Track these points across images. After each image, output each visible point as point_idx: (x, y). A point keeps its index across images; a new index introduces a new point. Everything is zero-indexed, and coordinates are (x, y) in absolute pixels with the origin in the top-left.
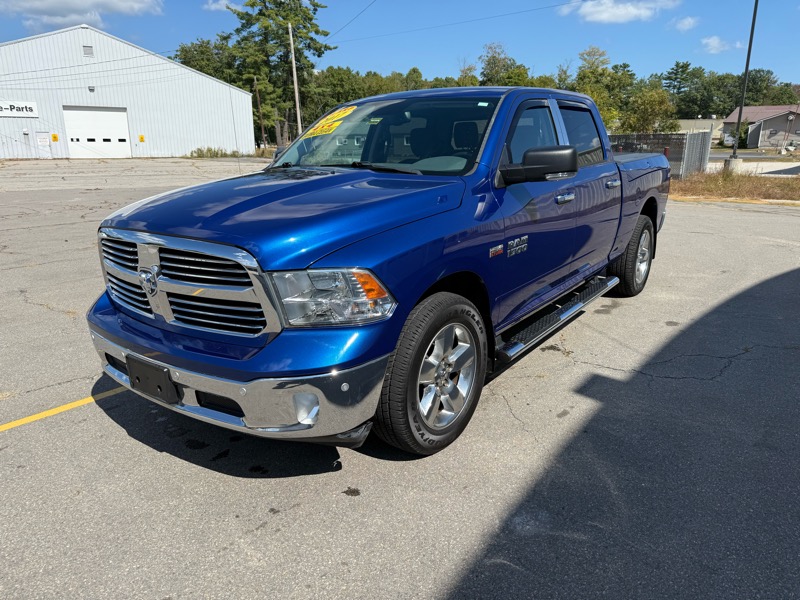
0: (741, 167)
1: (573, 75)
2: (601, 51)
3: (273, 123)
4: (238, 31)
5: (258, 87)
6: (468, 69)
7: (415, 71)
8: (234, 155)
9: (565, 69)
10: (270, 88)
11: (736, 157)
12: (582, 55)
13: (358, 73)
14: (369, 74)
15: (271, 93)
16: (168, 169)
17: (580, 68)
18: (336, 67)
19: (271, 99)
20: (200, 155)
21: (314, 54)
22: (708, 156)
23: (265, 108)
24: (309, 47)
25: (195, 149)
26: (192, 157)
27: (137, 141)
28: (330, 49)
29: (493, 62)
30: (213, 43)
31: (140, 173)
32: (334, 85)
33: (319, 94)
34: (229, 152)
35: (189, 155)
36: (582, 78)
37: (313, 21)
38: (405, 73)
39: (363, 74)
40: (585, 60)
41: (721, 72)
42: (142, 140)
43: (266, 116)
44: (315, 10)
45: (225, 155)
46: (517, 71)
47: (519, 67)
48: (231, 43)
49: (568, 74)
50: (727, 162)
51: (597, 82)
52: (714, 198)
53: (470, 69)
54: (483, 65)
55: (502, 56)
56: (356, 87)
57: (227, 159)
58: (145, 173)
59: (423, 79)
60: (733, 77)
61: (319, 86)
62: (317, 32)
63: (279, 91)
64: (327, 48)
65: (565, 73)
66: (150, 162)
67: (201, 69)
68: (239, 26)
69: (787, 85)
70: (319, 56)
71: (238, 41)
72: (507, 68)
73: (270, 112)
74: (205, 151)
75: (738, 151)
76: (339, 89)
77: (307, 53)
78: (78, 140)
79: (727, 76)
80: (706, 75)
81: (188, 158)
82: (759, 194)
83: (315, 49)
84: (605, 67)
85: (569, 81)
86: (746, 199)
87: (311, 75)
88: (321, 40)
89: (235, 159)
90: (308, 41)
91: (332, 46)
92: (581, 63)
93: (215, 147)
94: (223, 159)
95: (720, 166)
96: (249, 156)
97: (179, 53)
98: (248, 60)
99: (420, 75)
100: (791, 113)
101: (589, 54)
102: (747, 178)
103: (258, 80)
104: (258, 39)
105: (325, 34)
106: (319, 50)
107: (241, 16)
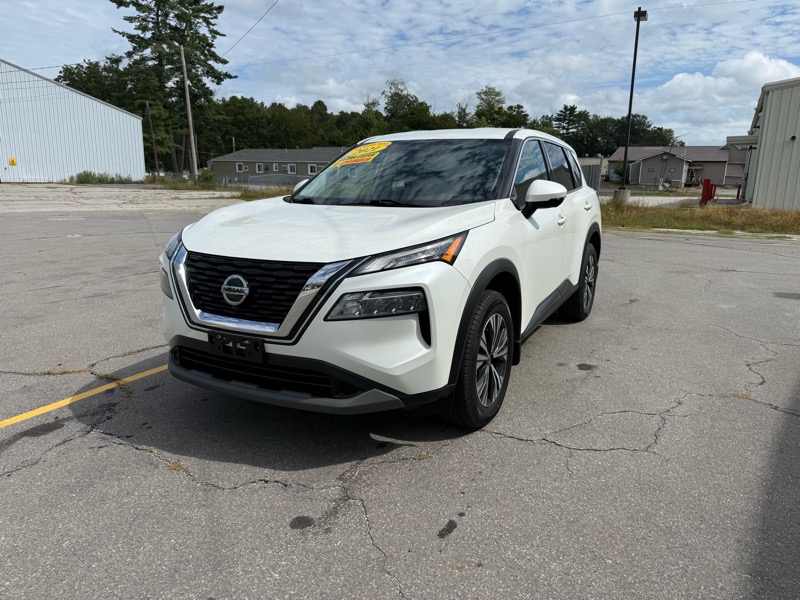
1: (472, 112)
2: (497, 90)
3: (167, 150)
4: (129, 55)
5: (150, 112)
6: (371, 104)
7: (320, 103)
9: (464, 107)
10: (165, 114)
11: (624, 192)
12: (479, 94)
13: (262, 104)
14: (274, 105)
15: (166, 119)
17: (478, 106)
18: (240, 97)
19: (166, 126)
21: (213, 81)
23: (159, 135)
24: (208, 74)
25: (76, 174)
26: (71, 182)
27: (6, 164)
28: (230, 77)
29: (397, 99)
30: (102, 64)
32: (235, 114)
33: (218, 122)
34: (115, 178)
35: (68, 180)
36: (479, 114)
37: (213, 49)
38: (310, 105)
39: (268, 105)
40: (482, 99)
42: (13, 163)
43: (160, 143)
44: (214, 37)
45: (111, 181)
46: (418, 108)
47: (422, 104)
48: (122, 66)
49: (467, 112)
50: (616, 194)
53: (374, 104)
54: (386, 100)
55: (405, 92)
56: (258, 116)
57: (113, 185)
59: (329, 112)
60: (614, 120)
61: (219, 114)
62: (216, 60)
63: (176, 117)
64: (227, 76)
65: (464, 110)
66: (19, 188)
67: (89, 92)
68: (131, 49)
69: (659, 129)
70: (218, 84)
71: (130, 65)
72: (409, 104)
73: (164, 139)
75: (623, 187)
76: (240, 117)
77: (205, 80)
79: (609, 121)
80: (591, 118)
81: (67, 183)
83: (214, 76)
84: (501, 106)
85: (467, 119)
86: (637, 228)
87: (210, 101)
88: (218, 67)
89: (121, 185)
90: (206, 69)
91: (232, 75)
92: (478, 102)
93: (100, 173)
95: (610, 198)
97: (62, 74)
98: (140, 85)
99: (325, 108)
100: (665, 153)
101: (486, 93)
102: (635, 208)
103: (150, 105)
104: (150, 63)
105: (225, 62)
106: (219, 78)
107: (131, 38)
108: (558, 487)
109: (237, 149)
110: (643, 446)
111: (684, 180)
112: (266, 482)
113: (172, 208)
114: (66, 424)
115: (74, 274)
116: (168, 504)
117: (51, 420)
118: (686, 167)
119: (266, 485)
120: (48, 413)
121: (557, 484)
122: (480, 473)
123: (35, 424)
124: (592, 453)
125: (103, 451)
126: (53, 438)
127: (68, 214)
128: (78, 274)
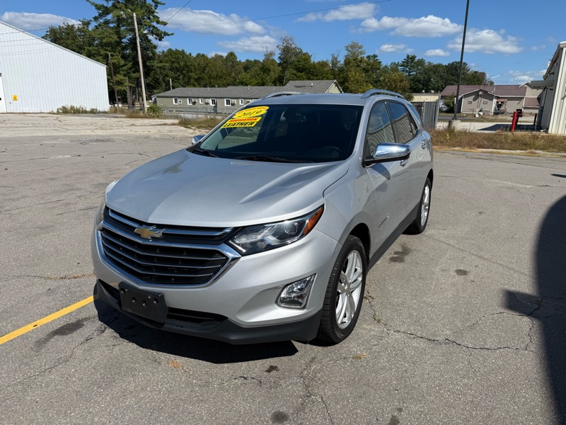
0: (459, 125)
1: (341, 60)
2: (360, 45)
3: (124, 88)
4: (96, 19)
5: (111, 61)
6: (269, 54)
7: (232, 54)
8: (93, 112)
9: (336, 56)
10: (122, 62)
11: (456, 119)
12: (347, 47)
13: (190, 54)
14: (198, 55)
15: (123, 66)
16: (34, 122)
17: (346, 56)
18: (174, 49)
19: (123, 71)
20: (65, 111)
21: (156, 39)
22: (437, 118)
23: (119, 77)
24: (152, 33)
25: (60, 107)
26: (58, 113)
27: (11, 99)
28: (168, 35)
29: (287, 50)
30: (76, 27)
31: (8, 125)
32: (173, 62)
33: (160, 68)
34: (88, 109)
35: (55, 111)
36: (347, 62)
37: (155, 14)
38: (225, 55)
39: (194, 55)
40: (349, 51)
42: (15, 99)
43: (119, 83)
44: (156, 6)
45: (85, 112)
46: (303, 57)
47: (305, 54)
48: (91, 28)
49: (338, 60)
50: (450, 123)
51: (358, 66)
52: (446, 148)
53: (271, 54)
54: (280, 52)
55: (293, 46)
56: (188, 64)
57: (87, 115)
58: (13, 125)
59: (238, 60)
60: (443, 66)
61: (161, 62)
62: (158, 22)
63: (130, 65)
64: (166, 34)
65: (336, 59)
66: (21, 117)
67: (67, 46)
68: (97, 15)
69: (475, 72)
70: (160, 40)
71: (96, 26)
72: (296, 54)
73: (123, 80)
74: (69, 108)
75: (457, 115)
76: (175, 65)
77: (150, 37)
79: (439, 66)
80: (426, 64)
81: (55, 114)
82: (474, 145)
83: (157, 35)
84: (362, 56)
85: (338, 65)
86: (467, 149)
87: (154, 54)
88: (161, 28)
89: (92, 115)
90: (151, 29)
91: (170, 33)
92: (346, 53)
93: (77, 105)
94: (83, 115)
95: (446, 124)
96: (105, 112)
97: (48, 33)
98: (104, 41)
99: (235, 57)
100: (480, 90)
101: (352, 47)
102: (465, 133)
103: (112, 56)
104: (111, 25)
105: (165, 24)
106: (160, 36)
107: (98, 7)
108: (468, 384)
109: (173, 88)
110: (523, 346)
111: (493, 110)
112: (245, 378)
113: (130, 132)
114: (85, 323)
115: (70, 190)
116: (175, 400)
117: (73, 320)
118: (495, 101)
119: (245, 381)
120: (71, 314)
121: (466, 381)
122: (406, 371)
123: (62, 323)
124: (486, 352)
125: (117, 348)
126: (78, 336)
127: (57, 138)
128: (72, 189)
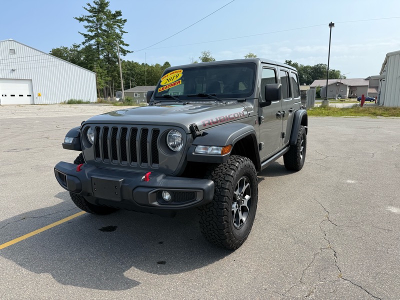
2: (255, 55)
4: (83, 43)
5: (96, 70)
6: (194, 63)
7: (167, 63)
20: (71, 102)
21: (122, 55)
27: (37, 96)
29: (205, 60)
30: (69, 48)
37: (122, 39)
38: (162, 65)
41: (305, 65)
42: (40, 95)
44: (122, 34)
48: (79, 49)
53: (196, 63)
55: (209, 57)
60: (311, 67)
62: (124, 44)
63: (105, 72)
64: (128, 52)
68: (84, 41)
69: (333, 70)
70: (124, 55)
71: (84, 48)
73: (101, 82)
78: (6, 96)
79: (308, 67)
80: (299, 66)
81: (63, 104)
83: (122, 52)
88: (125, 48)
91: (131, 51)
97: (51, 52)
99: (170, 65)
100: (338, 82)
101: (249, 56)
103: (96, 67)
104: (94, 47)
105: (127, 45)
106: (124, 52)
107: (85, 36)
111: (347, 96)
118: (348, 89)
